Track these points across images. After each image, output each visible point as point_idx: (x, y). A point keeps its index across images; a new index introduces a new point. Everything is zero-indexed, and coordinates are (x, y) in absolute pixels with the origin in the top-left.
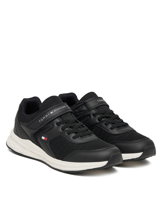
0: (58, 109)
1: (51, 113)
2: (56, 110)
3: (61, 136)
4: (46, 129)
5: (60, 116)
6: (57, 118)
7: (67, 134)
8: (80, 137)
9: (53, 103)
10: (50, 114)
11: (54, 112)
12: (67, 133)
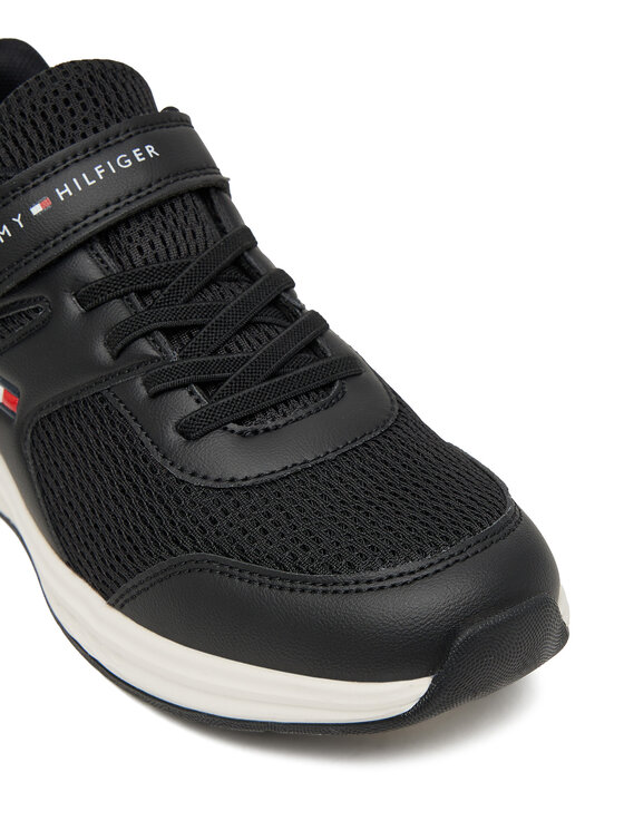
0: (93, 176)
1: (36, 210)
2: (72, 187)
3: (103, 400)
4: (11, 326)
5: (104, 236)
6: (85, 245)
7: (143, 392)
8: (239, 422)
9: (73, 113)
10: (27, 217)
11: (54, 197)
12: (145, 384)
